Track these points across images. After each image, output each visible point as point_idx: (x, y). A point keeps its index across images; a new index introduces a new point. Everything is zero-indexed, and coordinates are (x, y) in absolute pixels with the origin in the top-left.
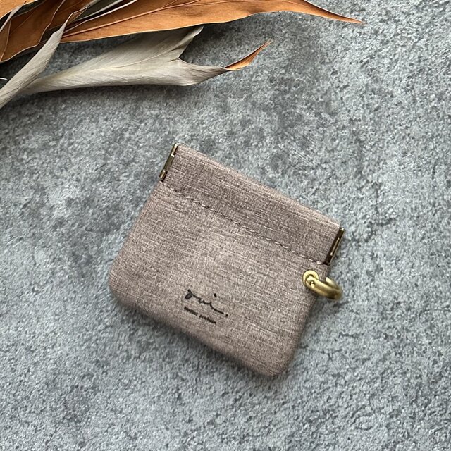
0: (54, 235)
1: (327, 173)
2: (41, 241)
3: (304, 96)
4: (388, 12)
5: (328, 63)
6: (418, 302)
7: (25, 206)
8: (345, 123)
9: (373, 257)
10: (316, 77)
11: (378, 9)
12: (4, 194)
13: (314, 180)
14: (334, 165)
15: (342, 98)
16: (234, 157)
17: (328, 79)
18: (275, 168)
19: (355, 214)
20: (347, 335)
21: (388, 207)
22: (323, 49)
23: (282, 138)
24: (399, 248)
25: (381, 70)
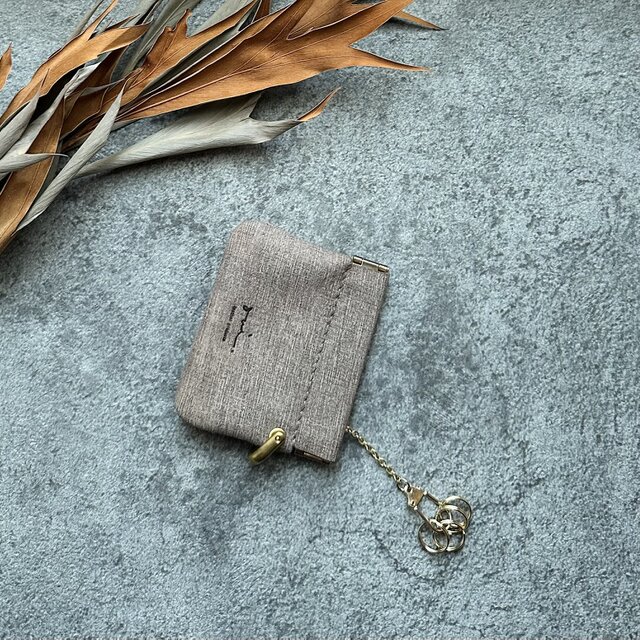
0: (183, 510)
1: (471, 433)
2: (168, 517)
3: (443, 351)
4: (527, 256)
5: (466, 314)
6: (573, 569)
7: (151, 478)
8: (488, 378)
9: (523, 521)
10: (454, 329)
11: (516, 253)
12: (128, 467)
13: (457, 441)
14: (477, 423)
15: (483, 352)
16: (371, 419)
17: (466, 330)
18: (415, 430)
19: (502, 476)
20: (499, 608)
21: (535, 466)
22: (461, 299)
23: (421, 398)
24: (549, 510)
25: (522, 319)
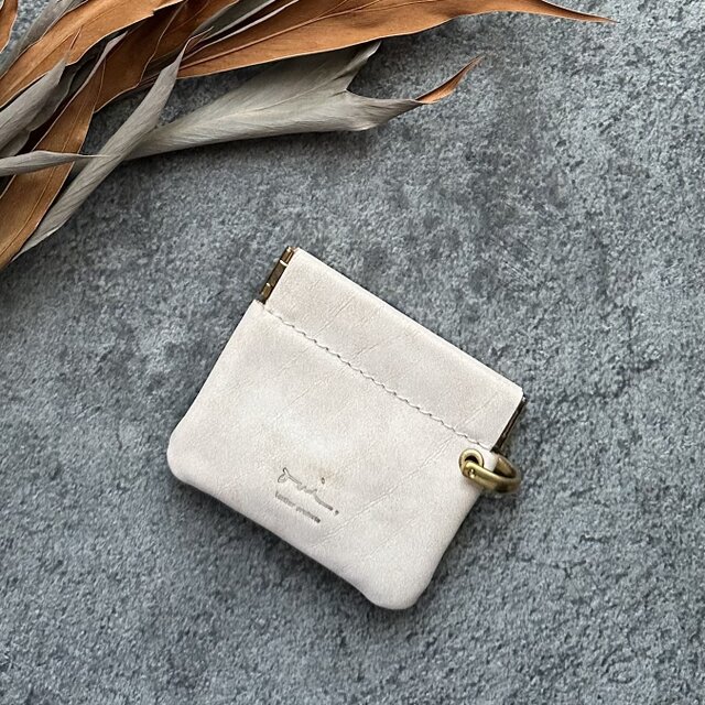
0: (148, 402)
1: (556, 295)
2: (128, 412)
3: (517, 180)
4: (638, 50)
5: (551, 129)
6: (696, 486)
7: (104, 358)
8: (580, 219)
9: (627, 420)
10: (534, 149)
11: (623, 45)
12: (71, 341)
13: (535, 306)
14: (565, 282)
15: (573, 182)
16: (415, 274)
17: (552, 152)
18: (477, 289)
19: (598, 355)
20: (592, 539)
21: (646, 343)
22: (544, 109)
23: (486, 244)
24: (664, 404)
25: (630, 137)
